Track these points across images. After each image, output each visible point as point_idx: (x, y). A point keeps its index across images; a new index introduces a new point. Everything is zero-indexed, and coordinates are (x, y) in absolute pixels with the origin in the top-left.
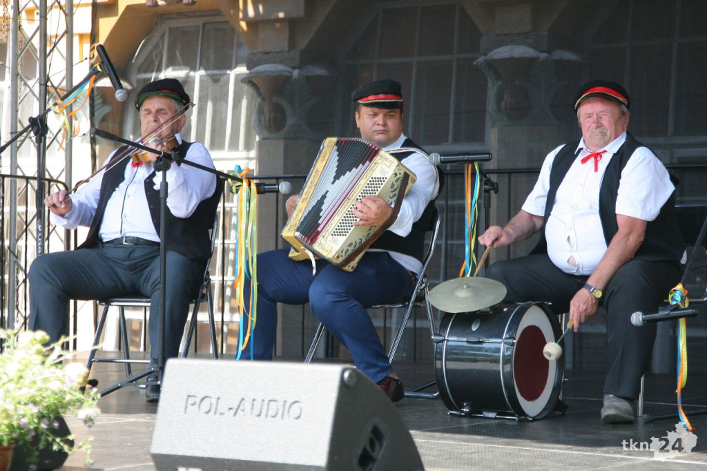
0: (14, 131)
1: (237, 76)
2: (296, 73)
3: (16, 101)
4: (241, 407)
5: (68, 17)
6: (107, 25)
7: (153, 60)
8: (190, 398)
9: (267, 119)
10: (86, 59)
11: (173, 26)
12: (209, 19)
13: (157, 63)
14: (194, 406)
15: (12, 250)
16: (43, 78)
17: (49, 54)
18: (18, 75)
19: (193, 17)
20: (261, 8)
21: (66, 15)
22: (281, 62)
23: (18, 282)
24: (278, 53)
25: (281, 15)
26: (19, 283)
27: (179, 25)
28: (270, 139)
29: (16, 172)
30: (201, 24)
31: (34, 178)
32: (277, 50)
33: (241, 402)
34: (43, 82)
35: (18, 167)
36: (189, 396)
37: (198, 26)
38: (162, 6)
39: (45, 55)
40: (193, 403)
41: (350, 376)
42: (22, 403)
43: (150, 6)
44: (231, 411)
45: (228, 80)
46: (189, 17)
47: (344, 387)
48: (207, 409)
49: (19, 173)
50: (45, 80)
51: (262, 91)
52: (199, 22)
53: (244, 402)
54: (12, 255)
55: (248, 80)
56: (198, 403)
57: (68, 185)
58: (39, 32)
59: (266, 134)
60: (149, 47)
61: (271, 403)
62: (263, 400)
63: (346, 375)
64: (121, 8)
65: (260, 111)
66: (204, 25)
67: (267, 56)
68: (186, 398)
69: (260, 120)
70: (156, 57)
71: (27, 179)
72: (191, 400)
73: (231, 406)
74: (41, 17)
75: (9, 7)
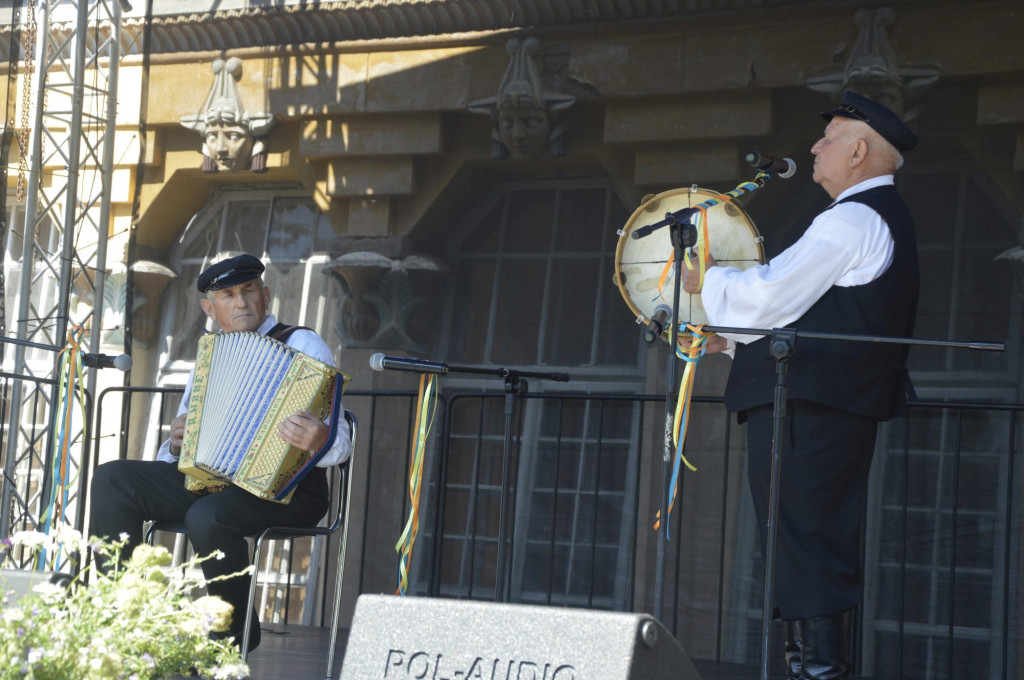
0: (23, 318)
1: (315, 267)
2: (396, 265)
3: (29, 280)
4: (476, 672)
5: (105, 176)
6: (151, 192)
7: (205, 240)
8: (394, 654)
9: (354, 322)
10: (126, 230)
11: (234, 199)
12: (283, 193)
13: (210, 246)
14: (401, 666)
15: (9, 475)
16: (67, 251)
17: (78, 221)
18: (34, 245)
19: (262, 189)
20: (344, 181)
21: (103, 172)
22: (376, 250)
23: (13, 518)
24: (373, 238)
25: (370, 192)
26: (15, 521)
27: (242, 199)
28: (355, 348)
29: (22, 371)
30: (271, 199)
31: (46, 381)
32: (373, 235)
33: (475, 663)
34: (67, 257)
35: (25, 366)
36: (391, 651)
37: (269, 201)
38: (224, 172)
39: (71, 222)
40: (398, 661)
41: (650, 630)
42: (133, 652)
43: (208, 172)
44: (460, 676)
45: (303, 272)
46: (255, 189)
47: (641, 646)
48: (422, 671)
49: (26, 374)
50: (70, 254)
51: (350, 287)
52: (270, 196)
53: (480, 663)
54: (8, 482)
55: (331, 272)
56: (406, 661)
57: (90, 392)
58: (66, 191)
59: (352, 342)
60: (202, 224)
61: (524, 666)
62: (512, 662)
63: (645, 629)
64: (169, 173)
65: (346, 312)
66: (275, 200)
67: (360, 242)
68: (386, 654)
69: (344, 323)
70: (210, 237)
71: (38, 381)
72: (396, 658)
73: (460, 669)
74: (70, 171)
75: (28, 158)
